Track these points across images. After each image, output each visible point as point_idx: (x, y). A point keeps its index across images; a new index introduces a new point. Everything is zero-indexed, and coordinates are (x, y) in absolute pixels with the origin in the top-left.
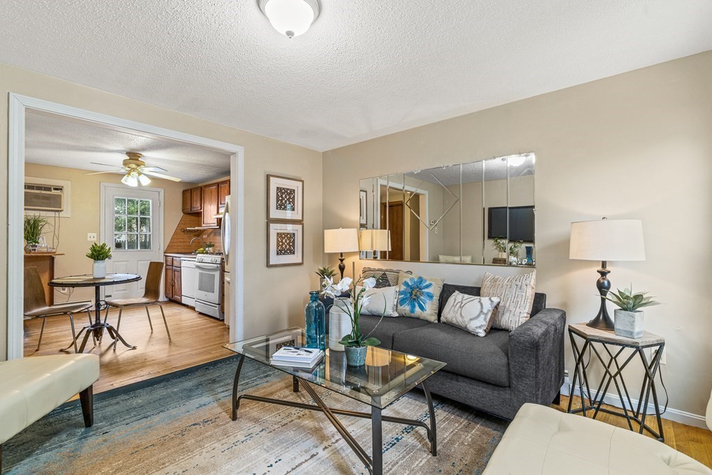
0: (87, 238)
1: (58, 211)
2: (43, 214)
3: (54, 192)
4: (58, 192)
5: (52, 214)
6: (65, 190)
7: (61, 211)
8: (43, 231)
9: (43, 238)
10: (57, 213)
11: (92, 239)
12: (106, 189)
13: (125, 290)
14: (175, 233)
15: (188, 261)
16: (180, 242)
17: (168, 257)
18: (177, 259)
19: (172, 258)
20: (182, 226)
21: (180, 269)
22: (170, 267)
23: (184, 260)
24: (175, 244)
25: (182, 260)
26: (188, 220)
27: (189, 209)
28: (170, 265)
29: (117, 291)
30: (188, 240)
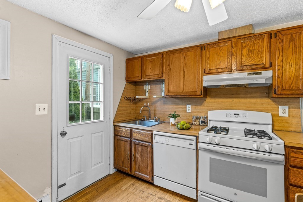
0: (35, 112)
11: (42, 112)
12: (59, 44)
13: (79, 172)
14: (121, 102)
15: (170, 137)
16: (124, 110)
17: (121, 128)
18: (141, 131)
19: (130, 129)
20: (125, 94)
21: (151, 144)
22: (125, 138)
23: (159, 135)
24: (121, 113)
25: (155, 135)
26: (129, 88)
27: (138, 77)
28: (127, 136)
29: (71, 175)
30: (129, 108)
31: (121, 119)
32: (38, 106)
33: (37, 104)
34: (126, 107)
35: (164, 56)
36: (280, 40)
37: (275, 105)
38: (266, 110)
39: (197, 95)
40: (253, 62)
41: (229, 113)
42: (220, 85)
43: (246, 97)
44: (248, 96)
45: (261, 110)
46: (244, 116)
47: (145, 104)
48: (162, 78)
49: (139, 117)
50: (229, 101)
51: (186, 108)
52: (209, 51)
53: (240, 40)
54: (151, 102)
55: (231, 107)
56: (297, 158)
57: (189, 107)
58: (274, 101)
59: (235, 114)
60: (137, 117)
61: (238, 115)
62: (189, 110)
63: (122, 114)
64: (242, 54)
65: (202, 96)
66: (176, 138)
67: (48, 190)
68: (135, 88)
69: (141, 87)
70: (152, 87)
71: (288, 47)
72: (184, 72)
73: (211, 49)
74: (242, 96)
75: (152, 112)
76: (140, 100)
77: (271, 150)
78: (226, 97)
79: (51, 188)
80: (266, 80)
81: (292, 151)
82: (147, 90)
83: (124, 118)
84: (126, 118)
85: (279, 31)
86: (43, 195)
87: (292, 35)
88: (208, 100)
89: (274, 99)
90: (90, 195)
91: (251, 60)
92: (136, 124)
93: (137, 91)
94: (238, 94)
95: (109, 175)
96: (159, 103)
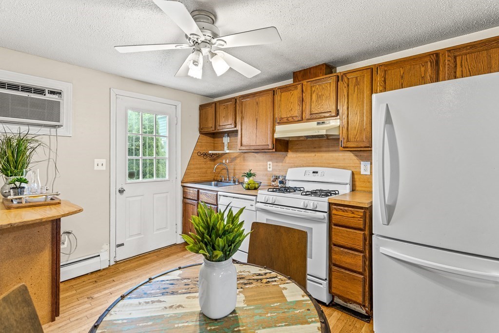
0: (93, 167)
1: (54, 126)
2: (34, 130)
3: (49, 97)
4: (54, 98)
5: (46, 130)
6: (64, 94)
7: (59, 126)
8: (34, 157)
9: (34, 172)
10: (53, 130)
11: (100, 168)
12: (117, 98)
13: (139, 234)
14: (192, 158)
15: (234, 197)
16: (197, 168)
17: (189, 189)
18: (207, 192)
19: (197, 190)
20: (199, 148)
21: (216, 207)
22: (193, 201)
23: (224, 196)
24: (192, 171)
25: (220, 195)
26: (204, 141)
27: (212, 127)
28: (194, 198)
29: (131, 236)
30: (204, 166)
31: (192, 179)
32: (96, 161)
33: (95, 160)
34: (200, 164)
35: (238, 101)
36: (345, 83)
37: (357, 161)
38: (349, 166)
39: (269, 149)
40: (322, 110)
41: (308, 171)
42: (302, 137)
43: (329, 151)
44: (331, 149)
45: (342, 166)
46: (322, 174)
47: (224, 162)
48: (235, 129)
49: (218, 178)
50: (311, 156)
51: (267, 165)
52: (281, 96)
53: (309, 83)
54: (231, 158)
55: (313, 163)
56: (338, 215)
57: (270, 165)
58: (356, 156)
59: (314, 172)
60: (216, 178)
61: (317, 172)
62: (270, 167)
63: (194, 173)
64: (311, 99)
65: (274, 150)
66: (238, 198)
67: (106, 247)
68: (214, 141)
69: (219, 139)
70: (231, 139)
71: (353, 92)
72: (257, 121)
73: (283, 94)
74: (324, 149)
75: (231, 171)
76: (219, 156)
77: (316, 207)
78: (308, 152)
79: (109, 245)
80: (327, 131)
81: (335, 208)
82: (226, 144)
83: (196, 178)
84: (199, 178)
85: (345, 74)
86: (101, 251)
87: (356, 78)
88: (291, 155)
89: (356, 152)
90: (149, 259)
91: (319, 107)
92: (211, 185)
93: (216, 145)
94: (320, 147)
95: (175, 245)
96: (239, 159)
